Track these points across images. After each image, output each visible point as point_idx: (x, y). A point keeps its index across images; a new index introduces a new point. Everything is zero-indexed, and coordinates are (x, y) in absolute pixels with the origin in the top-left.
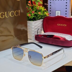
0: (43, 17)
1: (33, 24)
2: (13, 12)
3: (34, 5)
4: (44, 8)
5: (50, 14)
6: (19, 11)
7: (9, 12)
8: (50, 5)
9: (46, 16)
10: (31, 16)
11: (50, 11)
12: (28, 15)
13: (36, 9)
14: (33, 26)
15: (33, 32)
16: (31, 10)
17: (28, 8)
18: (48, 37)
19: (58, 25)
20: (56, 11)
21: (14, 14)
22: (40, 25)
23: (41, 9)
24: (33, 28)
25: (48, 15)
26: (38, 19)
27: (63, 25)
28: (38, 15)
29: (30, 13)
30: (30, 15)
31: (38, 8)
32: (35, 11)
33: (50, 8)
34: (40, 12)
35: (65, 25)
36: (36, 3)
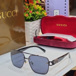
0: (41, 17)
1: (31, 25)
2: (10, 12)
3: (30, 4)
4: (41, 7)
5: (48, 13)
6: (16, 10)
7: (6, 12)
8: (48, 4)
9: (44, 16)
10: (29, 17)
11: (48, 10)
12: (26, 15)
13: (33, 8)
14: (31, 27)
15: (31, 34)
16: (28, 9)
17: (26, 7)
18: (47, 38)
19: (57, 25)
20: (54, 10)
21: (11, 14)
22: (37, 25)
23: (39, 9)
24: (31, 29)
25: (46, 14)
26: (35, 19)
27: (63, 25)
28: (36, 15)
29: (28, 13)
30: (27, 15)
31: (36, 7)
32: (32, 10)
33: (48, 7)
34: (38, 12)
35: (65, 25)
36: (34, 1)
